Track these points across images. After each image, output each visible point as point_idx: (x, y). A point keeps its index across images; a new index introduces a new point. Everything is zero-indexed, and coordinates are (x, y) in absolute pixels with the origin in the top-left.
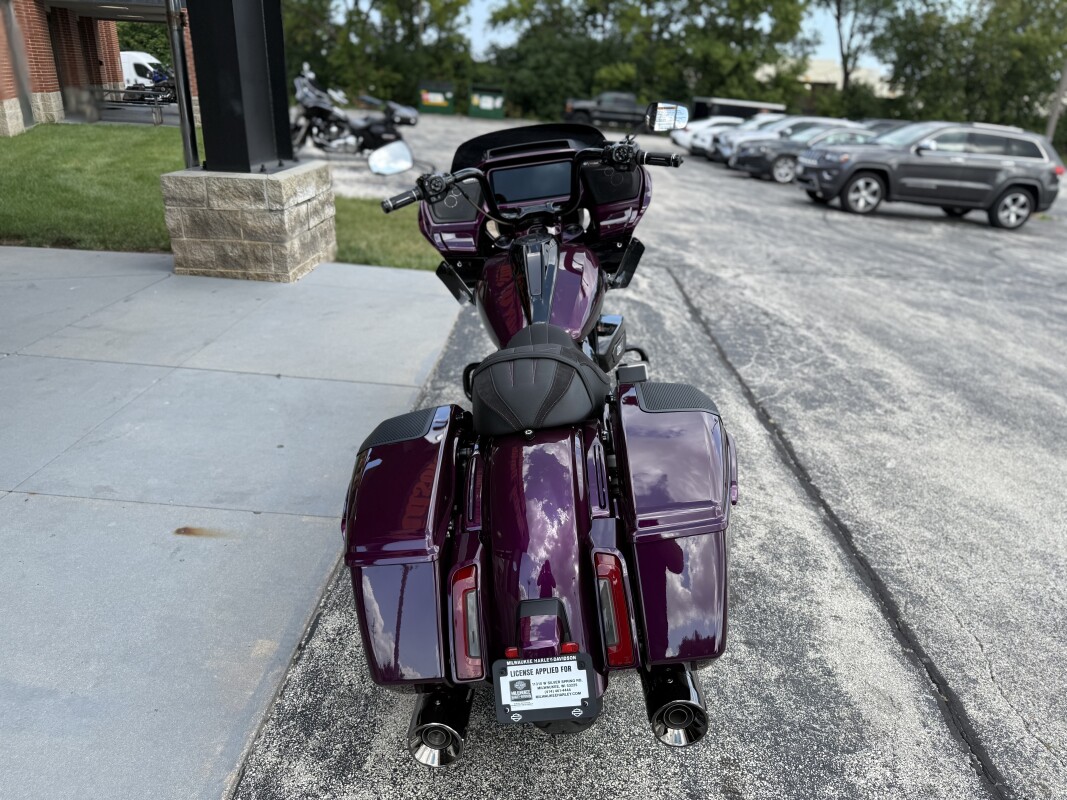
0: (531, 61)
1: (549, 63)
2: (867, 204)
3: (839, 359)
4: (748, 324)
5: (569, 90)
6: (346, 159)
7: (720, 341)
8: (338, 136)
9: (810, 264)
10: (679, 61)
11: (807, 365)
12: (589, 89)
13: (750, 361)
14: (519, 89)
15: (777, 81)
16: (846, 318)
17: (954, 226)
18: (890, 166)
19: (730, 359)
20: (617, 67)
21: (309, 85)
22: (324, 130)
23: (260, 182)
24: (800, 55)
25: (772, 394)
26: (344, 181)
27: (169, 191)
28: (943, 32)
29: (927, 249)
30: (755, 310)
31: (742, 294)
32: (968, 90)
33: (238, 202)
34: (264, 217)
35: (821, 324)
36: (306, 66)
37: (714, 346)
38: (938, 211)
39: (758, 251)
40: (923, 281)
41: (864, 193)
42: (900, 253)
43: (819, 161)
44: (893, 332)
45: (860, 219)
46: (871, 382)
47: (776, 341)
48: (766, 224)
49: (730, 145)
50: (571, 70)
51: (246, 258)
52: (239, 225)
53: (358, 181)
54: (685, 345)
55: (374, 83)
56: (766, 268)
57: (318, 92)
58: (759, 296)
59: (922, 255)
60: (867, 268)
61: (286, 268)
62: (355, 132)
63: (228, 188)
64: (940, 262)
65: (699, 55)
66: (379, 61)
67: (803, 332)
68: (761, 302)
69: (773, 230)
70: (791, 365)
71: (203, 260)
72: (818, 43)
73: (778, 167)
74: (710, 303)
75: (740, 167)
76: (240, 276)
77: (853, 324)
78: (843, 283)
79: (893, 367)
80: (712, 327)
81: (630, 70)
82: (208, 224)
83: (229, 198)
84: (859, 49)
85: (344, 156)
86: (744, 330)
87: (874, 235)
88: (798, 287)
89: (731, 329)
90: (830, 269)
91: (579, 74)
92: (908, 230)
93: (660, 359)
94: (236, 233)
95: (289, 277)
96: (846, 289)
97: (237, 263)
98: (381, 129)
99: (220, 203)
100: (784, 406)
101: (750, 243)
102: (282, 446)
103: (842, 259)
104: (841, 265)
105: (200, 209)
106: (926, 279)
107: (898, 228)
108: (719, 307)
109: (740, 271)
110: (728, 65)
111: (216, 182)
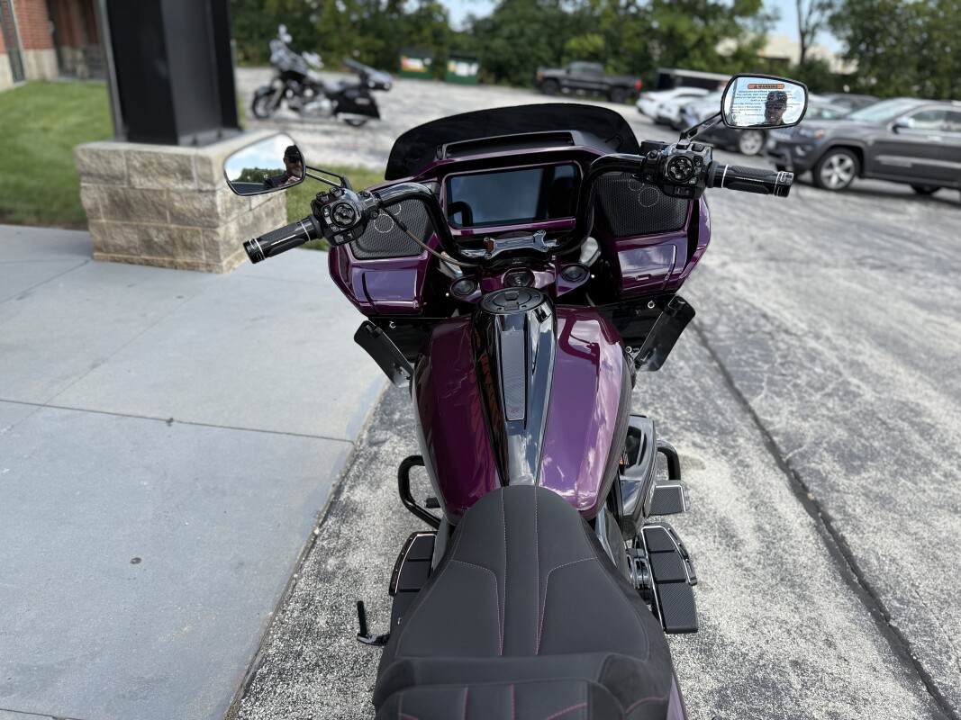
0: (505, 31)
1: (522, 33)
2: (840, 180)
3: (863, 386)
4: (750, 332)
5: (540, 59)
6: (321, 123)
7: (720, 356)
8: (312, 99)
9: (798, 250)
10: (645, 34)
11: (829, 395)
12: (559, 58)
13: (762, 388)
14: (492, 57)
15: (738, 55)
16: (853, 324)
17: (927, 205)
18: (865, 143)
19: (737, 385)
20: (586, 38)
21: (285, 47)
22: (299, 94)
23: (188, 158)
24: (760, 30)
25: (800, 446)
26: (314, 146)
27: (83, 166)
28: (898, 11)
29: (912, 233)
30: (753, 311)
31: (734, 288)
32: (920, 68)
33: (163, 180)
34: (193, 198)
35: (828, 331)
36: (282, 29)
37: (715, 364)
38: (907, 189)
39: (741, 232)
40: (922, 274)
41: (837, 169)
42: (885, 237)
43: (792, 136)
44: (912, 345)
45: (832, 196)
46: (912, 424)
47: (784, 357)
48: (741, 201)
49: (697, 116)
50: (543, 40)
51: (174, 244)
52: (164, 207)
53: (329, 146)
54: (682, 364)
55: (358, 48)
56: (753, 254)
57: (294, 55)
58: (752, 291)
59: (907, 239)
60: (858, 256)
61: (219, 256)
62: (331, 96)
63: (151, 163)
64: (931, 249)
65: (664, 29)
66: (363, 28)
67: (812, 343)
68: (757, 300)
69: (750, 208)
70: (810, 395)
71: (125, 245)
72: (778, 18)
73: (744, 140)
74: (700, 300)
75: (707, 138)
76: (166, 265)
77: (863, 331)
78: (838, 275)
79: (930, 399)
80: (708, 335)
81: (598, 41)
82: (129, 205)
83: (153, 176)
84: (817, 25)
85: (318, 120)
86: (746, 340)
87: (852, 216)
88: (792, 282)
89: (731, 338)
90: (820, 257)
91: (551, 45)
92: (884, 210)
93: (655, 387)
94: (161, 215)
95: (221, 267)
96: (844, 283)
97: (163, 250)
98: (355, 93)
99: (143, 180)
100: (820, 467)
101: (730, 223)
102: (138, 560)
103: (828, 244)
104: (830, 252)
105: (121, 187)
106: (923, 270)
107: (874, 207)
108: (711, 306)
109: (727, 258)
110: (692, 38)
111: (137, 156)
